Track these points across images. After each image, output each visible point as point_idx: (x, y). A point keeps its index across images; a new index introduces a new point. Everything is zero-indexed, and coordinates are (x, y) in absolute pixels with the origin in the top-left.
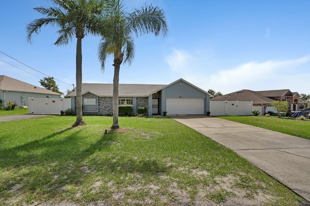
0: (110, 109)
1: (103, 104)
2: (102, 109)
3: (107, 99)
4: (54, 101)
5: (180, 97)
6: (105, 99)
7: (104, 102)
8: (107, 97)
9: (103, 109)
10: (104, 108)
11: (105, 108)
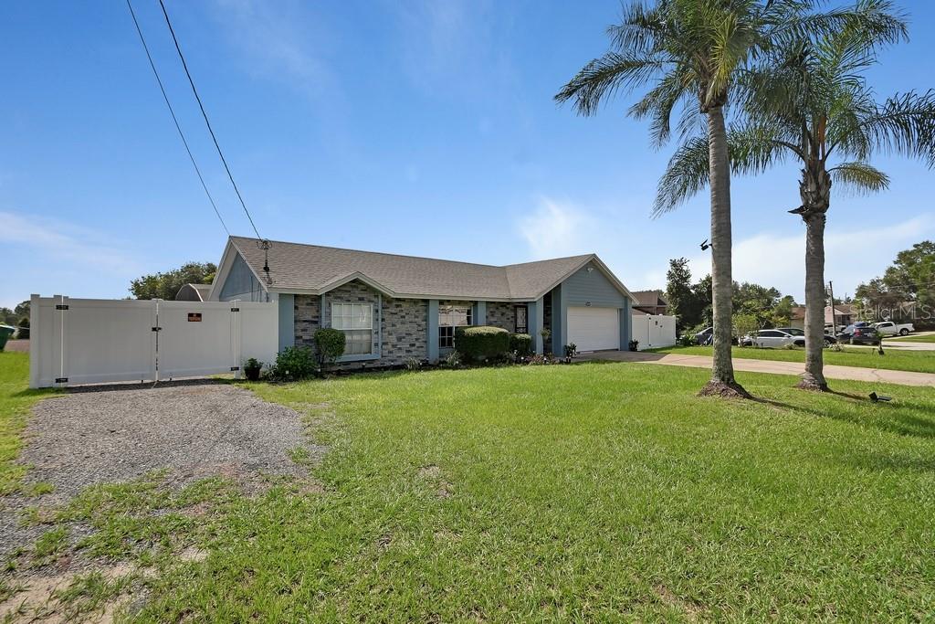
0: (413, 345)
1: (393, 325)
2: (390, 346)
3: (405, 306)
4: (199, 315)
5: (588, 305)
6: (397, 306)
7: (395, 319)
8: (404, 300)
9: (394, 346)
10: (395, 341)
11: (399, 339)
